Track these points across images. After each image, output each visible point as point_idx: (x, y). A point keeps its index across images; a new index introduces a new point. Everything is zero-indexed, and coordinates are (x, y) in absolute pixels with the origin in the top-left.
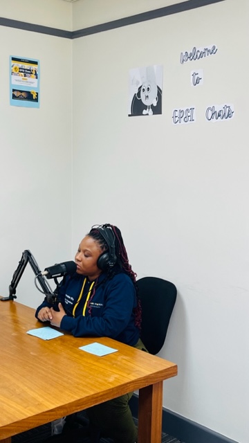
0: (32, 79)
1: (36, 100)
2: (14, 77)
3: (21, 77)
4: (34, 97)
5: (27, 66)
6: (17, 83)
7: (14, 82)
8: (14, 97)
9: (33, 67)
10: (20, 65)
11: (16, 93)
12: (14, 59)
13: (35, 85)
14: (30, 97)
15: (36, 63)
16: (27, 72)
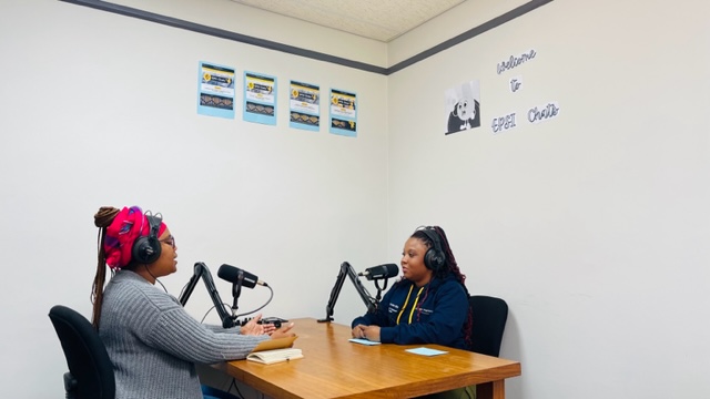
0: (350, 109)
1: (354, 129)
2: (333, 107)
3: (340, 107)
4: (352, 126)
5: (346, 98)
6: (336, 113)
7: (333, 112)
8: (333, 125)
9: (351, 99)
10: (339, 96)
11: (336, 123)
12: (333, 91)
13: (353, 116)
14: (348, 126)
15: (354, 96)
16: (345, 104)
